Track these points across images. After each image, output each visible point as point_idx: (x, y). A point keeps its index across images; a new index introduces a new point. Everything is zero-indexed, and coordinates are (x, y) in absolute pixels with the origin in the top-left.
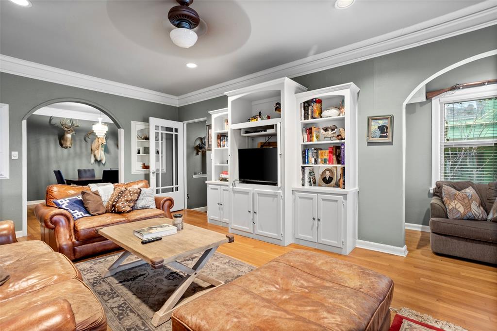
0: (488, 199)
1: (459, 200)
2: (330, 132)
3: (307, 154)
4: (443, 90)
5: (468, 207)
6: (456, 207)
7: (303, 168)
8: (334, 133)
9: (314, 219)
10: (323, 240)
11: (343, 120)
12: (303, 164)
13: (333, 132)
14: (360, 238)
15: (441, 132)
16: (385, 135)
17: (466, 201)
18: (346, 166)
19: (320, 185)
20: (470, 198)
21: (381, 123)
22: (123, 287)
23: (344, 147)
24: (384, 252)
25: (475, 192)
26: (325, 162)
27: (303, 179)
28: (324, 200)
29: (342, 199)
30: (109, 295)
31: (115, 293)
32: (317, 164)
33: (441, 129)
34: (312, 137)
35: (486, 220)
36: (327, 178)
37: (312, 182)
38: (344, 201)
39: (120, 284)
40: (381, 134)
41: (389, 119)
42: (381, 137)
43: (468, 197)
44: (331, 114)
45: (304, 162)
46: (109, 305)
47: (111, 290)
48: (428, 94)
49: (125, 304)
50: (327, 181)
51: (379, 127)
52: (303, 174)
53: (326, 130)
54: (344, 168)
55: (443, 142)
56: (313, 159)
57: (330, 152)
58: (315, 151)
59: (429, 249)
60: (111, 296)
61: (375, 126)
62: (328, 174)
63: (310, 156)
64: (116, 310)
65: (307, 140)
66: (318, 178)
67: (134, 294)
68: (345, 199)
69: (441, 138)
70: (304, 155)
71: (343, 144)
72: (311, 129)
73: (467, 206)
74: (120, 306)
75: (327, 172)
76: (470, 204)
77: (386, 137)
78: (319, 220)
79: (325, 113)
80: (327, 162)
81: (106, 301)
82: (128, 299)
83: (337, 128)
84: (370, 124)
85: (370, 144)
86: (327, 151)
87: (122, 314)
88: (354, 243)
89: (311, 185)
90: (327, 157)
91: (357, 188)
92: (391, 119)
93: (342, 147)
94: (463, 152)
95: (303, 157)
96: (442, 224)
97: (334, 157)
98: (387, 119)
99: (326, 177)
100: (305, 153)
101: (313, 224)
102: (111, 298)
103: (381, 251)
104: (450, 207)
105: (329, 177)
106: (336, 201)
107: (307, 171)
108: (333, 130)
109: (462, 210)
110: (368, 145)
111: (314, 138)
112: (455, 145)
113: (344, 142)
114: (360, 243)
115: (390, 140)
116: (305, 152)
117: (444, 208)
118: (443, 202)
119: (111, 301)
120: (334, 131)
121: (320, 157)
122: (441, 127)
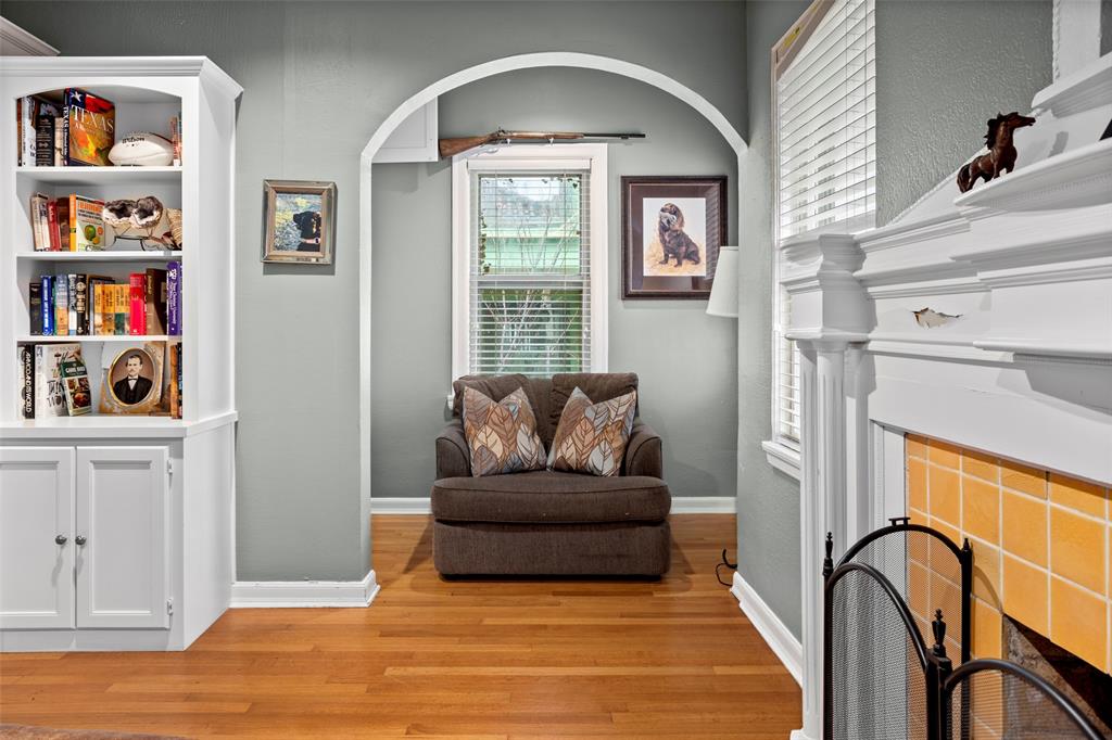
0: (552, 416)
1: (495, 424)
2: (135, 220)
3: (50, 295)
4: (474, 138)
5: (511, 441)
6: (489, 443)
7: (29, 349)
8: (146, 226)
9: (61, 541)
10: (100, 614)
11: (176, 180)
12: (32, 333)
13: (144, 221)
14: (242, 575)
15: (472, 248)
16: (314, 241)
17: (508, 426)
18: (185, 339)
19: (103, 411)
20: (515, 417)
21: (303, 204)
23: (180, 273)
24: (311, 605)
25: (527, 402)
26: (117, 328)
27: (30, 393)
28: (99, 464)
29: (166, 457)
32: (86, 332)
33: (472, 242)
34: (67, 232)
35: (543, 468)
36: (132, 384)
37: (70, 400)
38: (172, 461)
40: (303, 240)
41: (325, 193)
42: (302, 247)
43: (511, 415)
44: (140, 155)
45: (36, 327)
48: (443, 143)
50: (130, 394)
51: (296, 218)
52: (31, 371)
53: (122, 210)
54: (180, 345)
55: (477, 273)
56: (73, 317)
57: (134, 291)
58: (81, 286)
59: (429, 567)
61: (285, 211)
62: (135, 368)
63: (61, 303)
65: (47, 244)
66: (98, 384)
68: (178, 454)
69: (472, 262)
70: (37, 301)
71: (175, 264)
72: (65, 202)
73: (509, 439)
75: (131, 361)
76: (516, 432)
77: (316, 248)
78: (80, 542)
79: (120, 151)
80: (127, 327)
83: (159, 207)
84: (270, 204)
85: (271, 266)
86: (126, 288)
88: (223, 593)
89: (65, 413)
90: (124, 310)
91: (232, 411)
92: (331, 196)
93: (172, 274)
94: (527, 301)
95: (32, 308)
96: (455, 492)
97: (150, 310)
98: (319, 193)
99: (127, 379)
100: (39, 294)
101: (60, 561)
103: (304, 605)
104: (477, 445)
105: (140, 379)
106: (145, 465)
107: (46, 362)
108: (145, 213)
109: (498, 450)
110: (265, 273)
111: (79, 238)
112: (499, 283)
113: (180, 259)
114: (244, 594)
115: (327, 259)
116: (41, 287)
117: (465, 449)
118: (463, 435)
120: (150, 219)
121: (98, 309)
122: (472, 234)
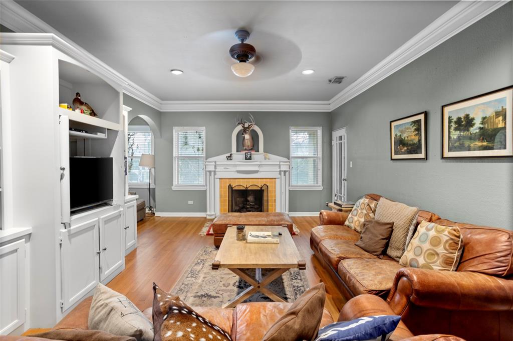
22: (287, 293)
30: (299, 290)
31: (295, 290)
39: (288, 296)
46: (302, 283)
47: (296, 294)
49: (292, 279)
60: (299, 289)
64: (299, 278)
67: (283, 283)
74: (296, 279)
81: (303, 286)
82: (289, 281)
87: (297, 274)
102: (299, 287)
119: (300, 285)
